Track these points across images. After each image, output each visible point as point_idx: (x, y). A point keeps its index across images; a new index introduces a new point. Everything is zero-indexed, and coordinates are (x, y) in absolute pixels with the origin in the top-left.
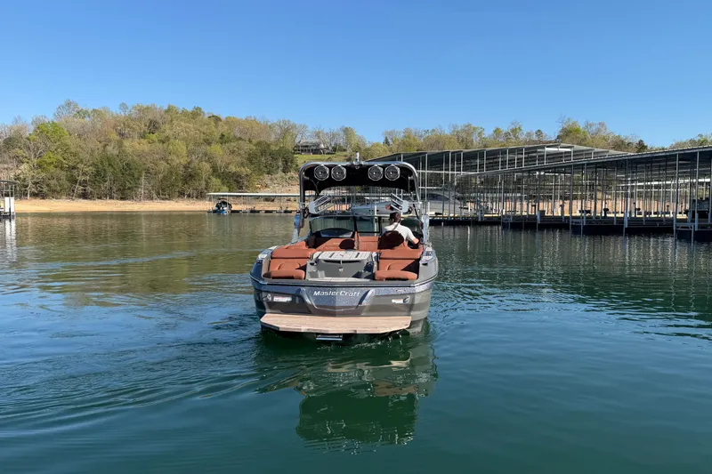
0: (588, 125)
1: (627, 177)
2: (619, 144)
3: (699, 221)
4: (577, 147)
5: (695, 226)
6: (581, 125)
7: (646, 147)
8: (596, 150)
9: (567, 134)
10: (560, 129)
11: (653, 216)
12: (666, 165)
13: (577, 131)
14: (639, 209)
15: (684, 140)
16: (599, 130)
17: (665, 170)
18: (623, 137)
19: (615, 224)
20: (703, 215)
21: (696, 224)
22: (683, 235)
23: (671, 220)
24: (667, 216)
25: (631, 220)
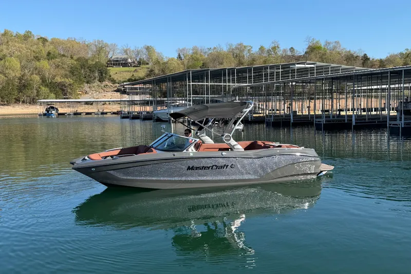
0: (328, 43)
1: (354, 85)
2: (350, 58)
3: (405, 119)
4: (319, 64)
5: (402, 123)
6: (322, 44)
7: (369, 59)
8: (333, 65)
9: (313, 50)
10: (307, 47)
11: (374, 113)
12: (382, 77)
13: (319, 48)
14: (363, 109)
15: (396, 53)
16: (335, 47)
17: (381, 80)
18: (352, 52)
19: (346, 122)
20: (407, 112)
21: (403, 121)
22: (394, 132)
23: (385, 117)
24: (383, 112)
25: (359, 118)
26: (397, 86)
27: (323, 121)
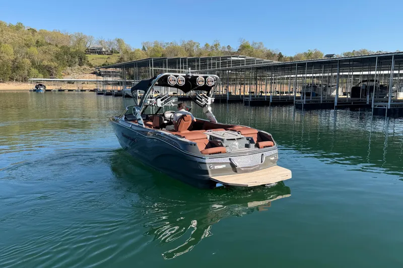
1: (272, 74)
2: (270, 55)
3: (306, 99)
4: (248, 58)
5: (304, 101)
6: (250, 44)
7: (283, 56)
8: (258, 59)
9: (243, 48)
10: (239, 45)
11: (285, 95)
12: (291, 68)
13: (248, 47)
14: (278, 92)
15: (301, 53)
16: (259, 47)
17: (291, 71)
18: (271, 51)
19: (266, 100)
20: (308, 94)
21: (305, 100)
22: (298, 107)
23: (292, 97)
24: (291, 94)
25: (274, 97)
26: (301, 75)
27: (250, 99)
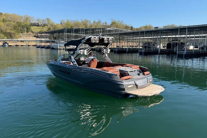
0: (119, 21)
1: (128, 37)
2: (127, 27)
4: (116, 28)
5: (143, 51)
6: (117, 21)
7: (133, 28)
8: (120, 29)
9: (113, 23)
11: (134, 47)
12: (137, 34)
13: (116, 23)
14: (131, 46)
15: (142, 26)
16: (121, 23)
17: (137, 35)
18: (127, 25)
19: (125, 50)
20: (145, 47)
21: (144, 50)
22: (141, 54)
23: (138, 49)
24: (137, 47)
25: (129, 49)
26: (142, 38)
27: (117, 50)
